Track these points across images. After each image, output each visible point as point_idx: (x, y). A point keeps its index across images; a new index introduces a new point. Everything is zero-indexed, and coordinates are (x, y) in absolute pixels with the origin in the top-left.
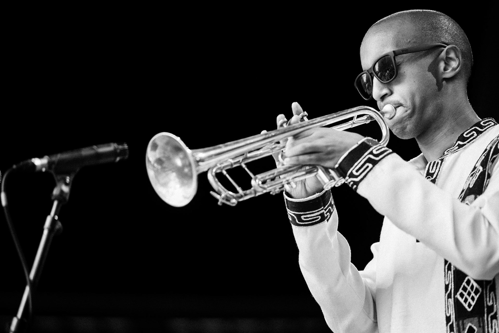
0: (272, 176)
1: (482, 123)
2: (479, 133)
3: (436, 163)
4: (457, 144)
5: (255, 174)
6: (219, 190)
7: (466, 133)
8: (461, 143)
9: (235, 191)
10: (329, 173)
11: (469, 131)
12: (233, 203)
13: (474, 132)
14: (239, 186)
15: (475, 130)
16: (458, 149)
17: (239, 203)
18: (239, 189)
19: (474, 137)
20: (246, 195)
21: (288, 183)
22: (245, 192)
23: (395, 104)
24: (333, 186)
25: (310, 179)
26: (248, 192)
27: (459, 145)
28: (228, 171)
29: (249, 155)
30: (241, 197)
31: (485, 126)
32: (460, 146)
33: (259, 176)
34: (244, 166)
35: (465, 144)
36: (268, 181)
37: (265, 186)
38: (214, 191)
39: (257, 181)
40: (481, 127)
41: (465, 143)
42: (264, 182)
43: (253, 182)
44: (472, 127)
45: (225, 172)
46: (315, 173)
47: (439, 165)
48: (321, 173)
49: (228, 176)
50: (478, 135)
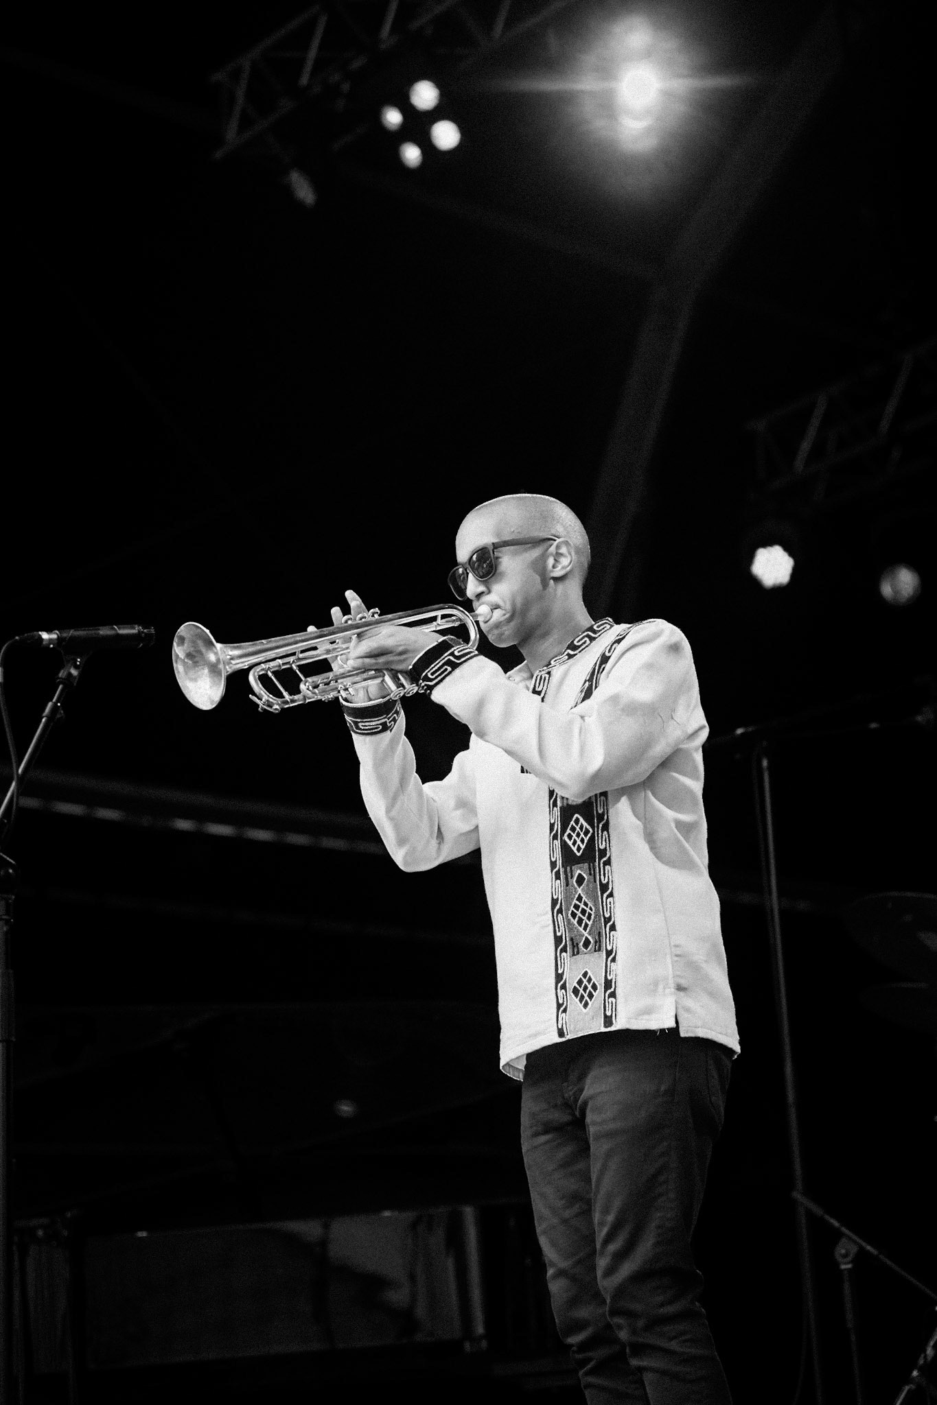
0: (325, 680)
1: (595, 627)
2: (592, 639)
3: (543, 678)
4: (566, 653)
5: (306, 677)
6: (260, 694)
7: (577, 640)
8: (572, 653)
9: (280, 695)
10: (399, 679)
11: (581, 636)
12: (276, 709)
13: (586, 639)
14: (286, 691)
15: (588, 636)
16: (568, 659)
17: (283, 709)
18: (285, 694)
19: (586, 644)
20: (293, 701)
21: (346, 689)
22: (291, 697)
23: (492, 606)
24: (402, 695)
25: (373, 685)
26: (296, 697)
27: (568, 654)
28: (273, 673)
29: (301, 656)
30: (287, 702)
31: (600, 631)
32: (570, 656)
33: (310, 679)
34: (294, 667)
35: (576, 654)
36: (321, 685)
37: (316, 690)
38: (254, 694)
39: (307, 684)
40: (595, 632)
41: (575, 652)
42: (316, 687)
43: (302, 686)
44: (584, 632)
45: (270, 674)
46: (381, 679)
47: (547, 681)
48: (388, 679)
49: (273, 678)
50: (591, 642)
